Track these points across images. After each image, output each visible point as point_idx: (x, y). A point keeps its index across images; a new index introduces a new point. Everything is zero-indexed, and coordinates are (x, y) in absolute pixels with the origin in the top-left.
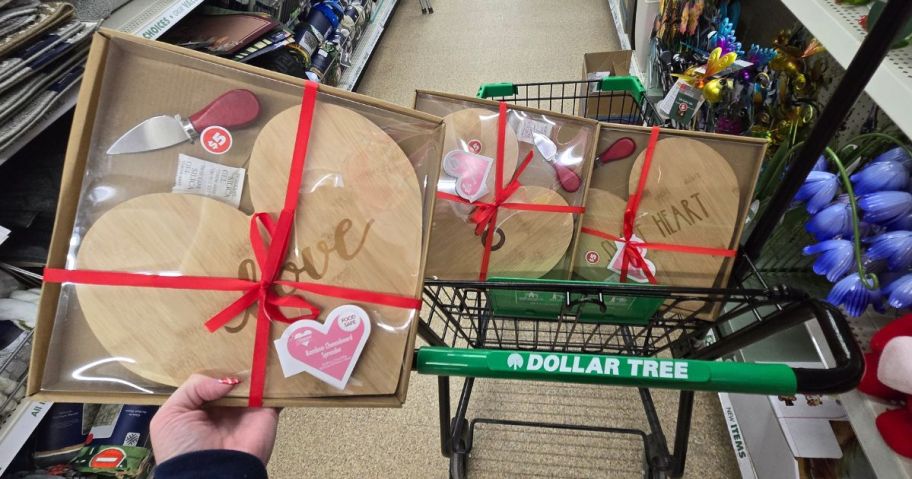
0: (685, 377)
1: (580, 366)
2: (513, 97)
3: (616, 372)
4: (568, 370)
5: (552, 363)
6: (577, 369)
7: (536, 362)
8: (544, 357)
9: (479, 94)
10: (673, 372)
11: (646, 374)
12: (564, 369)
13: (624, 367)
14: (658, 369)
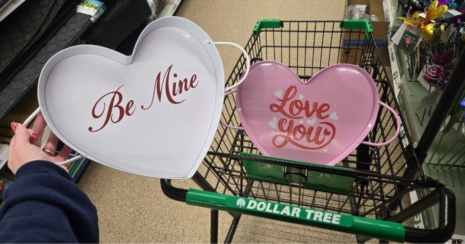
0: (338, 223)
1: (277, 210)
2: (280, 29)
3: (298, 216)
4: (271, 211)
5: (261, 206)
6: (275, 211)
7: (252, 204)
8: (258, 202)
9: (256, 27)
10: (331, 220)
11: (315, 219)
12: (268, 210)
13: (304, 213)
14: (323, 217)
